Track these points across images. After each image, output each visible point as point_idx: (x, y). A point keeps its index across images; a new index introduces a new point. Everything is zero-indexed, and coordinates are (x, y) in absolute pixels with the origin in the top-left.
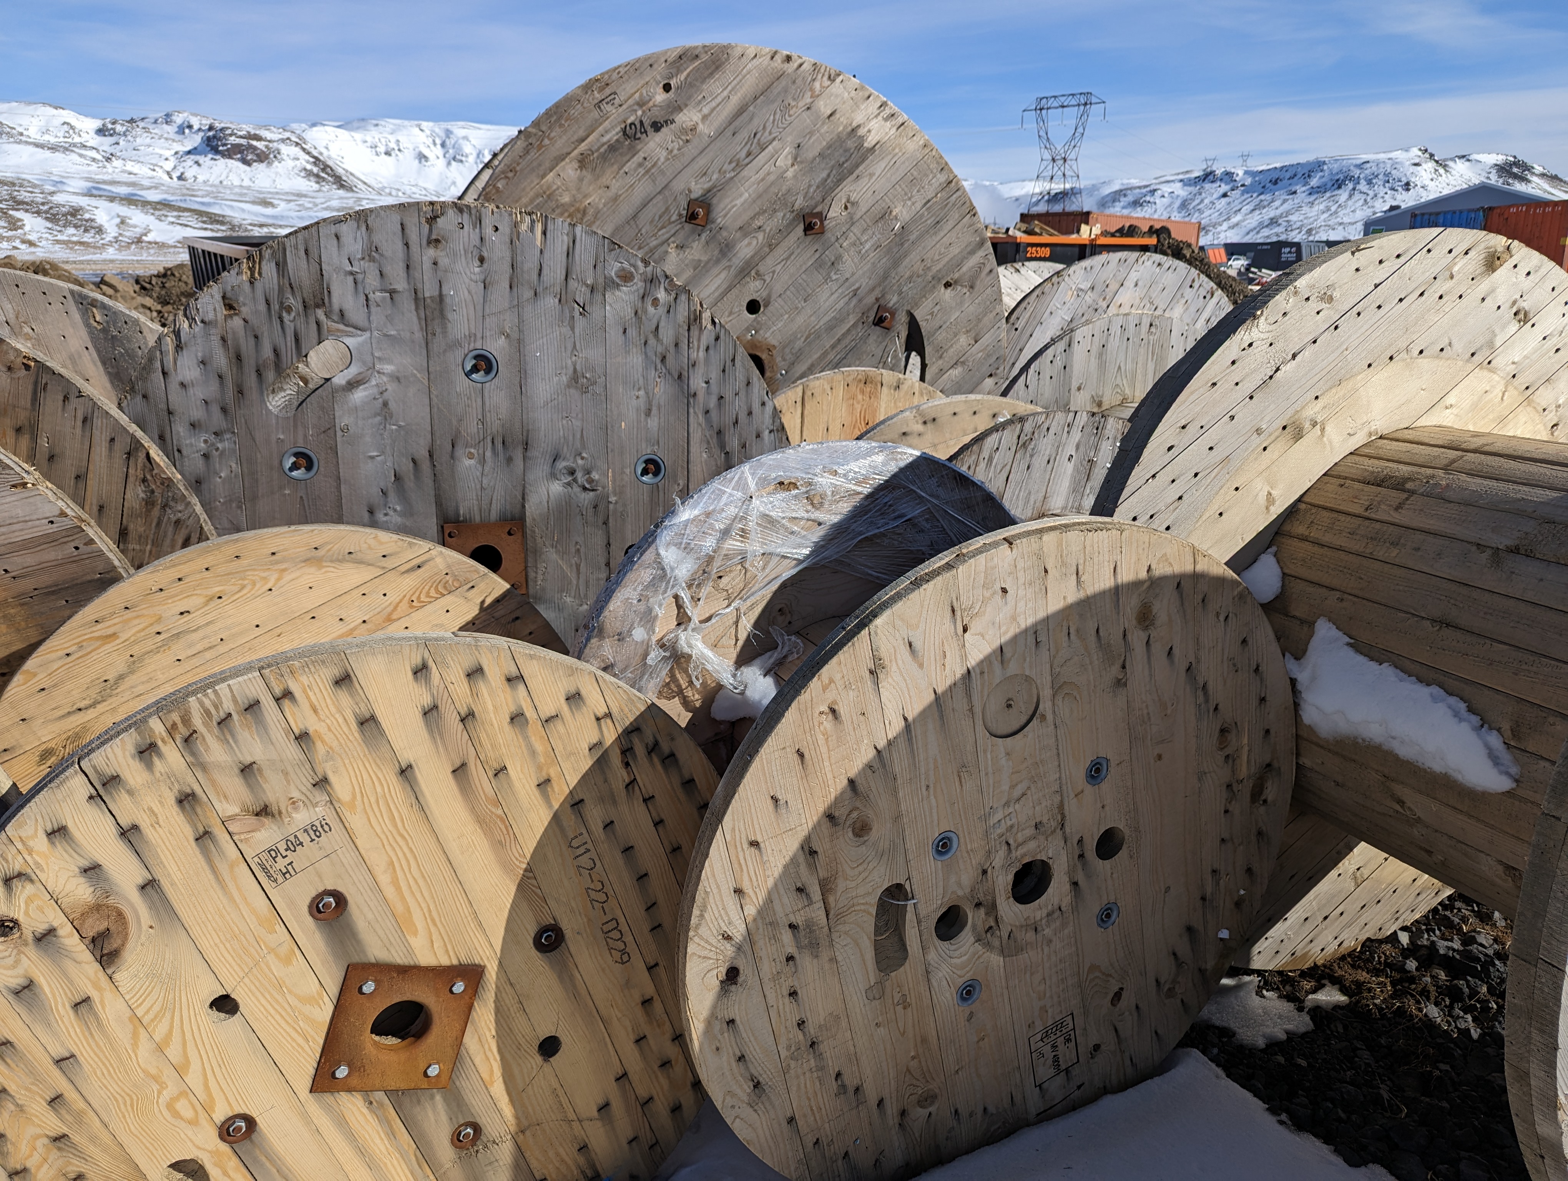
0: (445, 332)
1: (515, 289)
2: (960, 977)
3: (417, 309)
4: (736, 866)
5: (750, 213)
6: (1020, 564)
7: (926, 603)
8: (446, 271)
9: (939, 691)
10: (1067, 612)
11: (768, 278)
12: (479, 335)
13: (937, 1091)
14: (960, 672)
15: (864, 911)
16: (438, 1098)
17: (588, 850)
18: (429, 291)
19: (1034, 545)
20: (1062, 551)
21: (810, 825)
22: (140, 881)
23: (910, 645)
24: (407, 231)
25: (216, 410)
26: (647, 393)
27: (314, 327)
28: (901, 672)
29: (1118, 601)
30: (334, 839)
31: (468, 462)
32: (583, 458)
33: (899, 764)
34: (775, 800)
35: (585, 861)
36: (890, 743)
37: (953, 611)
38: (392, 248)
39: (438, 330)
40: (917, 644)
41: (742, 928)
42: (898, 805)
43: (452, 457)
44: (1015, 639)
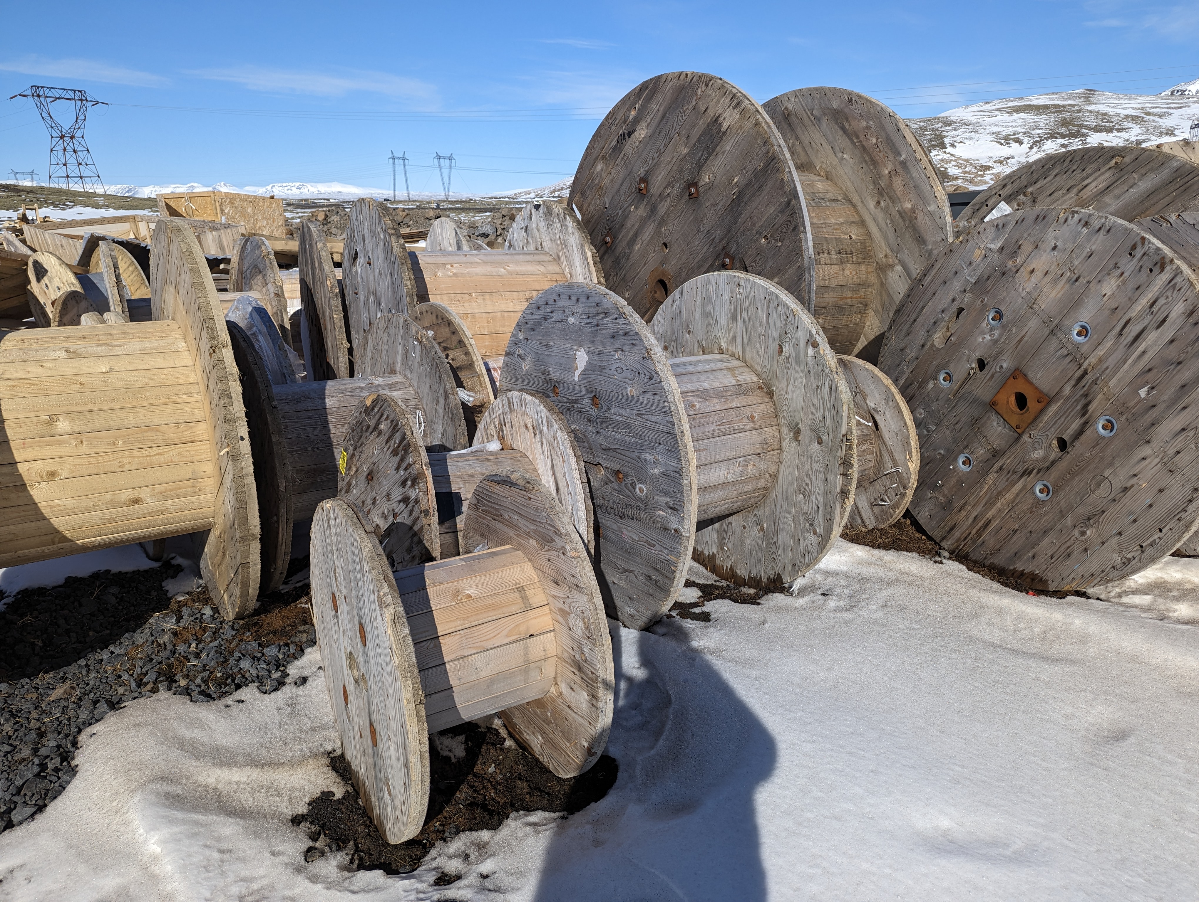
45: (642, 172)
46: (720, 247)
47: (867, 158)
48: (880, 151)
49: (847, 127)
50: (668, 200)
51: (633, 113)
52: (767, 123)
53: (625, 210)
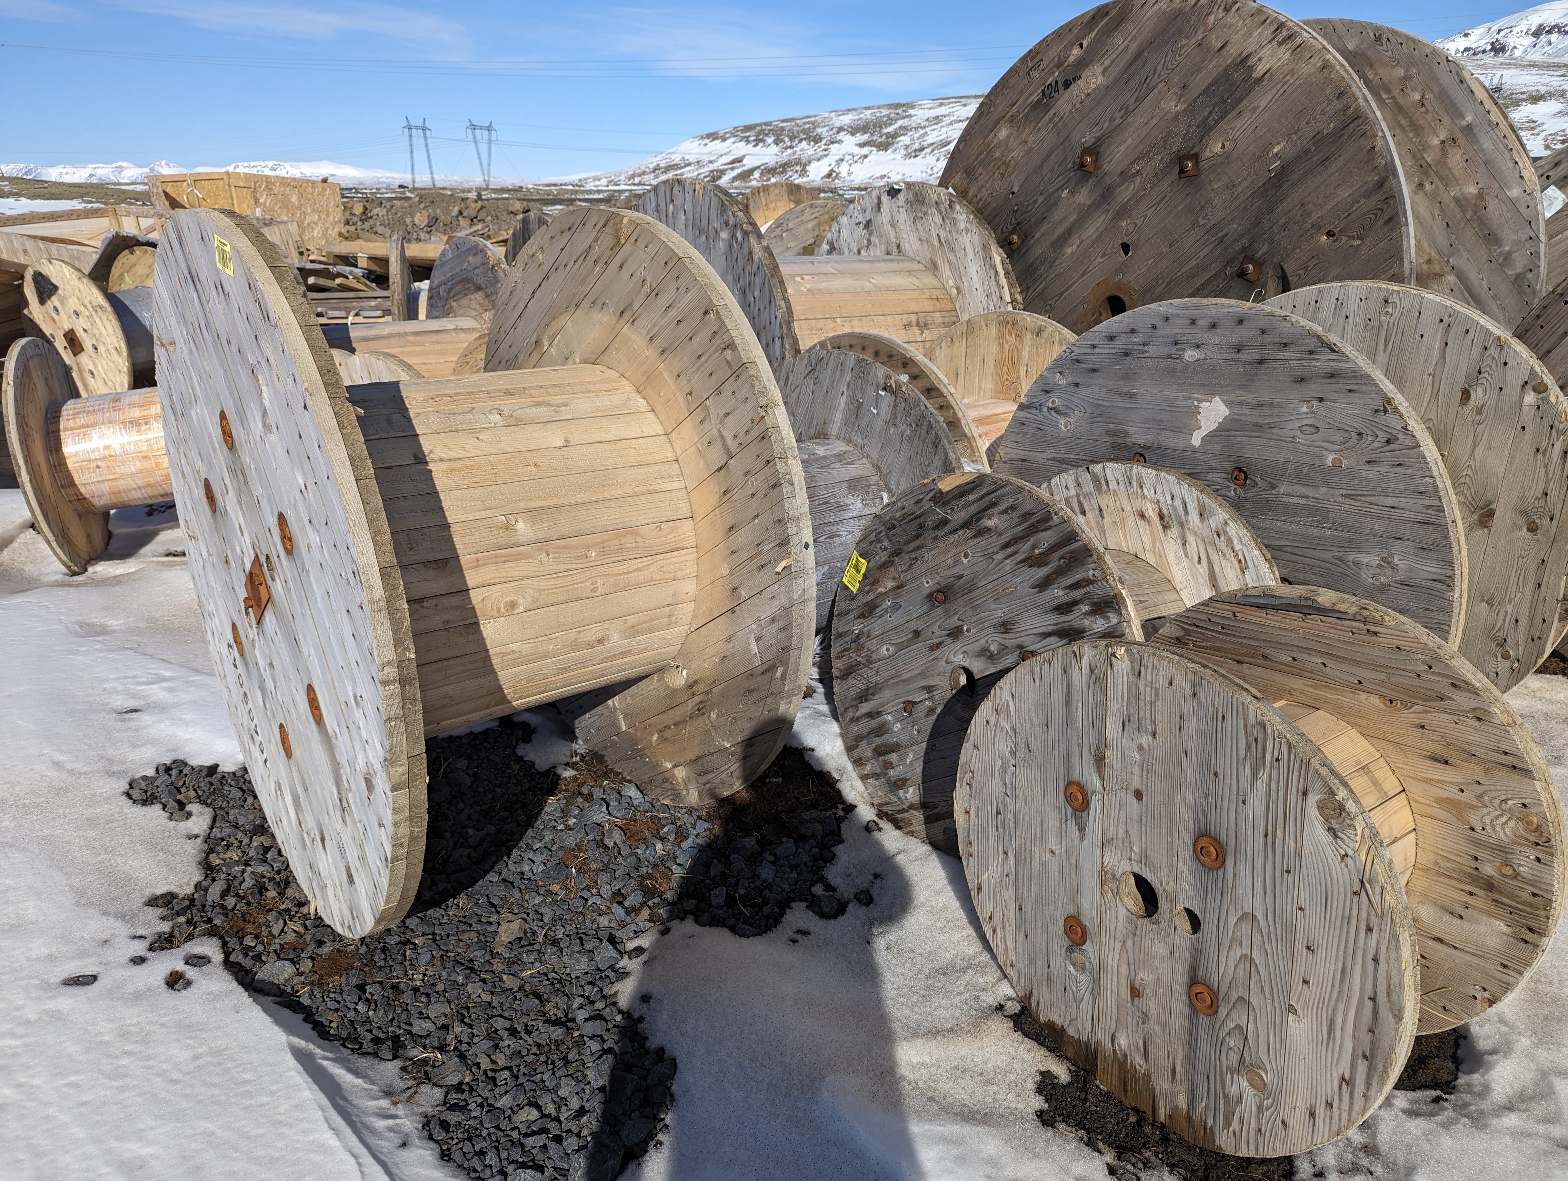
5: (1131, 158)
11: (1139, 222)
45: (1088, 139)
46: (1238, 247)
47: (1403, 122)
48: (1427, 112)
49: (1371, 77)
50: (1138, 180)
51: (1076, 52)
52: (1342, 65)
53: (1050, 196)
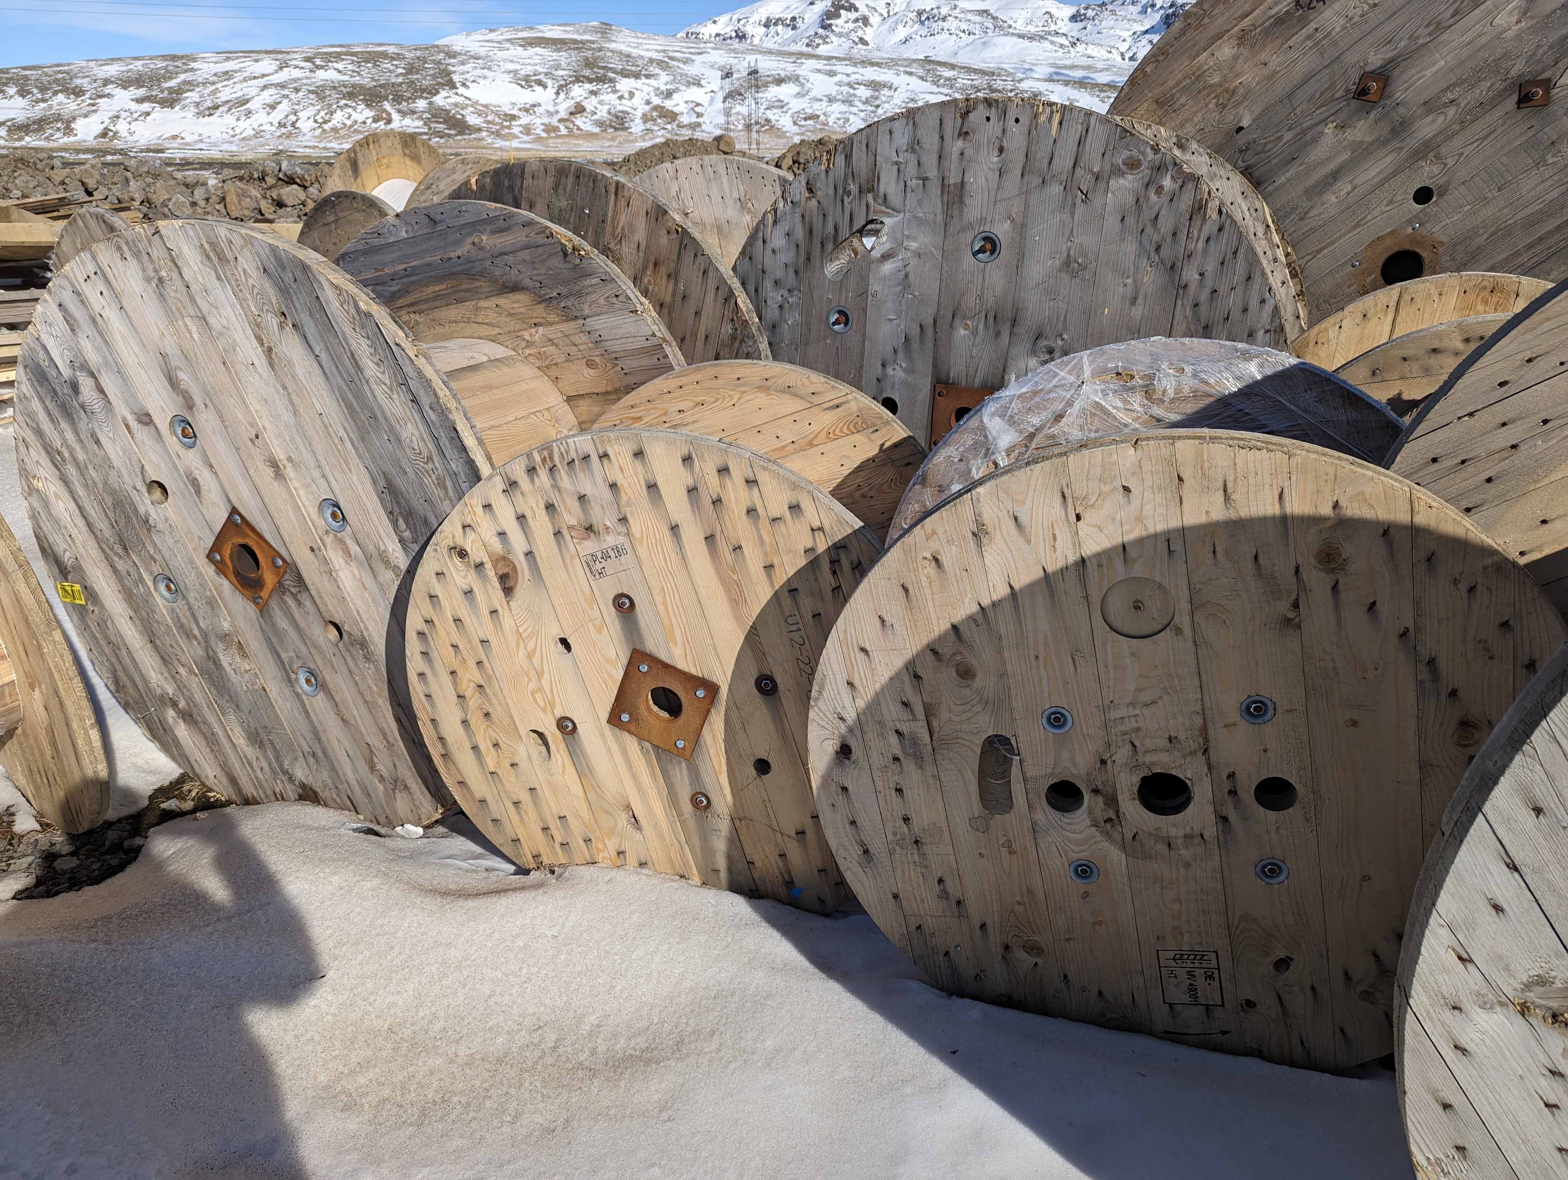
0: (961, 216)
1: (1026, 177)
2: (1073, 851)
3: (942, 194)
4: (848, 662)
5: (1443, 84)
6: (1147, 467)
7: (1032, 483)
8: (970, 161)
9: (1050, 570)
10: (1210, 529)
11: (1450, 162)
12: (989, 219)
13: (1044, 947)
14: (1072, 558)
15: (968, 747)
16: (684, 765)
17: (799, 630)
18: (953, 179)
19: (1164, 450)
20: (1203, 462)
21: (914, 651)
22: (525, 550)
23: (1016, 519)
24: (944, 126)
25: (791, 271)
26: (1135, 282)
27: (864, 207)
28: (1006, 542)
29: (1287, 530)
30: (628, 560)
31: (962, 332)
32: (1063, 339)
33: (1005, 625)
34: (882, 620)
35: (796, 636)
36: (994, 604)
37: (1064, 496)
38: (930, 141)
39: (956, 214)
40: (1024, 519)
41: (854, 715)
42: (1004, 664)
43: (951, 326)
44: (1141, 541)
53: (1304, 132)
